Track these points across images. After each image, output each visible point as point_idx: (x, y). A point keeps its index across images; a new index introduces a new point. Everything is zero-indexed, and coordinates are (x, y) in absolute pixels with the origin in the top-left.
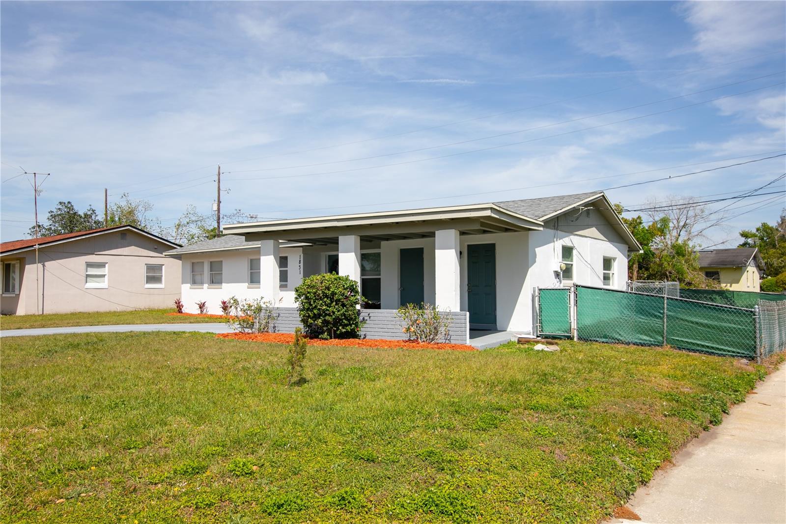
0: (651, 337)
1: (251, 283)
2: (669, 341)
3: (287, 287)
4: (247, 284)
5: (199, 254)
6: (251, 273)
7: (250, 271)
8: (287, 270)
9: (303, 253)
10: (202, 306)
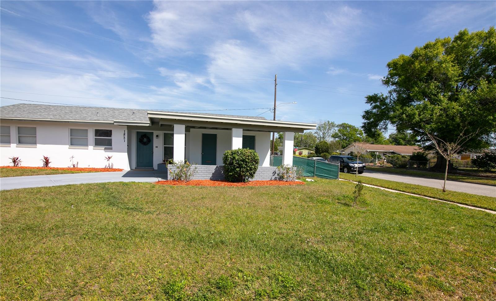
0: (311, 174)
1: (71, 145)
2: (316, 175)
3: (112, 149)
4: (68, 146)
5: (13, 120)
6: (71, 138)
7: (70, 137)
8: (111, 139)
9: (127, 129)
10: (15, 161)
